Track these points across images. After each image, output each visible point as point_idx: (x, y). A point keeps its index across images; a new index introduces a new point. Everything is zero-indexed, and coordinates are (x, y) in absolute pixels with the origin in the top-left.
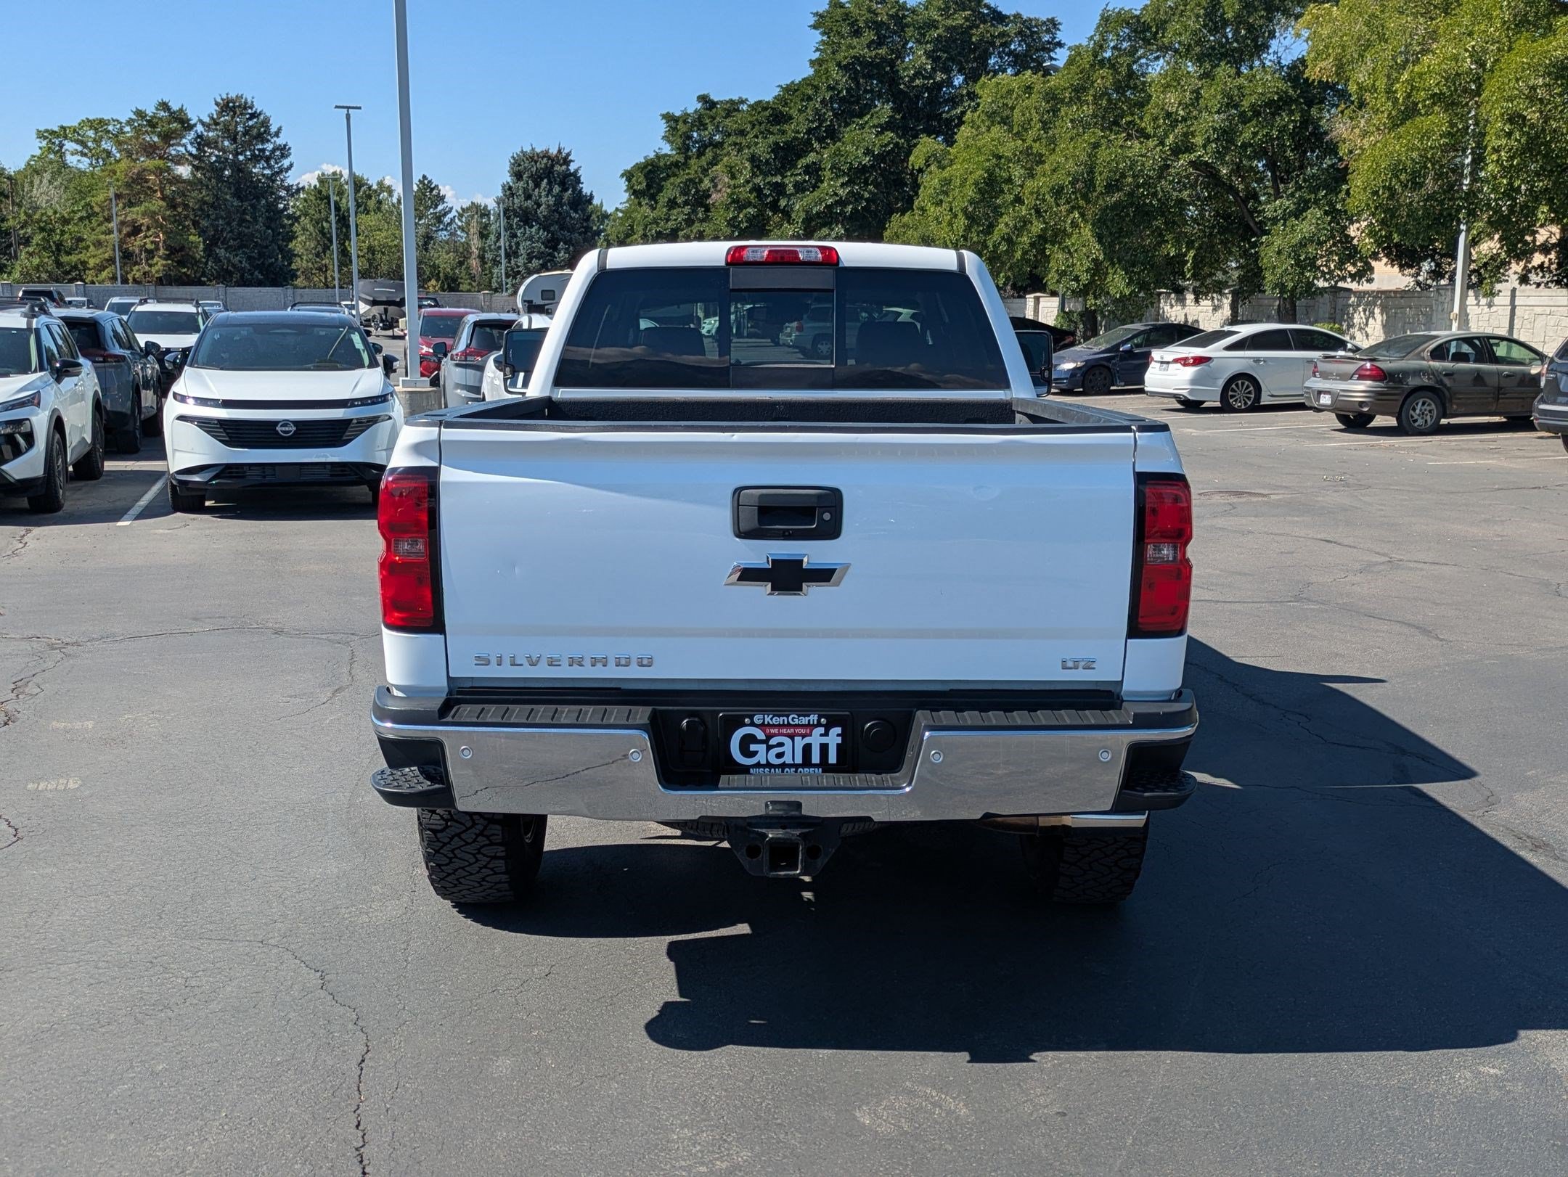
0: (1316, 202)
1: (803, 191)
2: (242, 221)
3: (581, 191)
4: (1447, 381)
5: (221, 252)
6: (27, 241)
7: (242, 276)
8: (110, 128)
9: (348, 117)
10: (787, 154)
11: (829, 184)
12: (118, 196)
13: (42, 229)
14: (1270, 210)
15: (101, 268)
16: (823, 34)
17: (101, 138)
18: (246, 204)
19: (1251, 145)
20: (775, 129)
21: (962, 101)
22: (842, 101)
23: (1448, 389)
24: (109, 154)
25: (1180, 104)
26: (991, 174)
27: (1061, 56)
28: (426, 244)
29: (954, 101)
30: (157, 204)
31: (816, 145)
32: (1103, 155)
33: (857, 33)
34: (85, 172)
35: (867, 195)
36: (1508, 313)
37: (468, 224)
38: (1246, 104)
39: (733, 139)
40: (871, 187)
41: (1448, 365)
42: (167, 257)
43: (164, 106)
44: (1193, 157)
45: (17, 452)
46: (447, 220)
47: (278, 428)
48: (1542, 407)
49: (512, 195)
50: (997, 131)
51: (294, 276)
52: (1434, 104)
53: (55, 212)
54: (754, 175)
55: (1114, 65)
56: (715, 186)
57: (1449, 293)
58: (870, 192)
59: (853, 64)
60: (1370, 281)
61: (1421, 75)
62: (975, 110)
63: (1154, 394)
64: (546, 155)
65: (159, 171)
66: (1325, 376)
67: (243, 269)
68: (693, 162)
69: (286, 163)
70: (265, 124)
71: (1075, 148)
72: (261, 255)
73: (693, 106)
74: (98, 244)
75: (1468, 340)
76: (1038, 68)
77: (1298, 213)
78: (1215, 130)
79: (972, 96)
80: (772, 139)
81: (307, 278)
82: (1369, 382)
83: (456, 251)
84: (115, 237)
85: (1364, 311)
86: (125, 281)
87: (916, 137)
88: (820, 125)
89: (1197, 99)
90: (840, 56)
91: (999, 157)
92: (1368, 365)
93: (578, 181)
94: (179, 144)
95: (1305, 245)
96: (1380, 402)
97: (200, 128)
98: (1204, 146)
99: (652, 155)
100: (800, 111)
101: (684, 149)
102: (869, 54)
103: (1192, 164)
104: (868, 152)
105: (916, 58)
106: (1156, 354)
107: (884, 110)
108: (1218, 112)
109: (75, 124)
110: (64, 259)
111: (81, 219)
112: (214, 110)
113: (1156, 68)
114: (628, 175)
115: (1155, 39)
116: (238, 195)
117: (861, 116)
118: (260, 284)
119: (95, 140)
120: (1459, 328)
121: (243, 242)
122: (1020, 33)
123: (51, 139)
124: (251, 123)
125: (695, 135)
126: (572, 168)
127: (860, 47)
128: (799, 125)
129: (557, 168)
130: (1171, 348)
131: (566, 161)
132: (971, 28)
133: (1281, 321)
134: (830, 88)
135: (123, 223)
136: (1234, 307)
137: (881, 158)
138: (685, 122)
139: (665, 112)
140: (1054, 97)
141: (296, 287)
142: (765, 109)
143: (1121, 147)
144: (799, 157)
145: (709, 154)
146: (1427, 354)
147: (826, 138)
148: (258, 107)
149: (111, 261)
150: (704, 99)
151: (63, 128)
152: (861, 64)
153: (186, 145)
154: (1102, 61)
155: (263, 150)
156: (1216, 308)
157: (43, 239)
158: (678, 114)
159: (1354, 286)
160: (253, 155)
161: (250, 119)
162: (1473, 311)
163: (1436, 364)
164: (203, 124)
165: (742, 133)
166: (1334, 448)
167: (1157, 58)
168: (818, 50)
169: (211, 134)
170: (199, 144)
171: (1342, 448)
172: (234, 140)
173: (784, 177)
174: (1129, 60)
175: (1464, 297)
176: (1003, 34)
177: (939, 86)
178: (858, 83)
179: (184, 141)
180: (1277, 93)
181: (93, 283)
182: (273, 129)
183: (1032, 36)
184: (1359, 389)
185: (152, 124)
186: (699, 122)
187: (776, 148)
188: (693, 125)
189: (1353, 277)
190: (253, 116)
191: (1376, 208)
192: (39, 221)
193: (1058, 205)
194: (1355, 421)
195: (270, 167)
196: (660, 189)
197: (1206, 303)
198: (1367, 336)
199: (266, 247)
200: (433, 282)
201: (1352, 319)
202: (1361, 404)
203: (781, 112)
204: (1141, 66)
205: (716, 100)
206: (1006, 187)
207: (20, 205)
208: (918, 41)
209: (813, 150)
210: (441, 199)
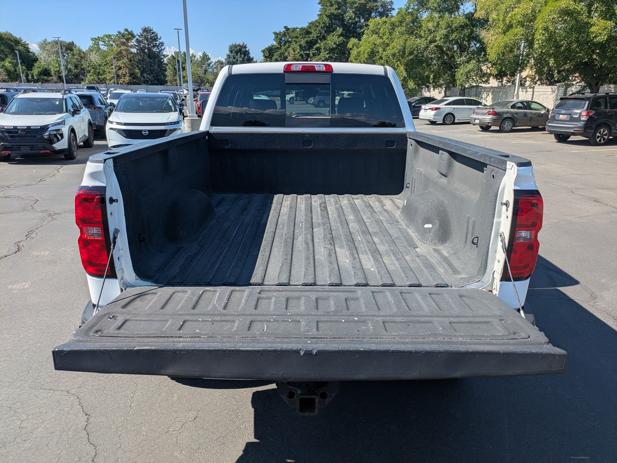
0: (474, 58)
1: (315, 56)
2: (151, 65)
3: (250, 56)
4: (515, 115)
5: (145, 75)
6: (89, 72)
7: (152, 82)
8: (112, 37)
9: (178, 32)
10: (311, 44)
11: (323, 54)
12: (114, 58)
13: (93, 68)
14: (458, 61)
15: (110, 80)
16: (322, 6)
17: (110, 40)
18: (151, 60)
19: (454, 40)
20: (307, 36)
21: (363, 27)
22: (327, 27)
23: (516, 118)
24: (112, 45)
25: (433, 26)
26: (372, 49)
27: (394, 13)
28: (205, 73)
29: (361, 27)
30: (125, 60)
31: (319, 41)
32: (408, 43)
33: (332, 5)
34: (105, 51)
35: (334, 57)
36: (532, 94)
37: (217, 66)
38: (453, 26)
39: (294, 39)
40: (336, 55)
41: (516, 110)
42: (130, 76)
43: (126, 30)
44: (436, 44)
45: (58, 140)
46: (211, 65)
47: (143, 132)
48: (549, 124)
49: (230, 57)
50: (375, 36)
51: (167, 82)
52: (518, 25)
53: (97, 63)
54: (301, 51)
55: (412, 14)
56: (289, 55)
57: (513, 87)
58: (335, 56)
59: (330, 15)
60: (489, 83)
61: (515, 15)
62: (368, 30)
63: (422, 119)
64: (239, 45)
65: (127, 50)
66: (477, 114)
67: (152, 80)
68: (282, 47)
69: (163, 48)
70: (156, 35)
71: (400, 41)
72: (157, 76)
73: (283, 30)
74: (109, 72)
75: (522, 103)
76: (387, 16)
77: (468, 62)
78: (443, 35)
79: (367, 25)
80: (306, 39)
81: (171, 83)
82: (491, 116)
83: (214, 75)
84: (114, 70)
85: (486, 93)
86: (118, 84)
87: (349, 39)
88: (320, 35)
89: (438, 25)
90: (326, 13)
91: (375, 45)
92: (491, 110)
93: (249, 53)
94: (131, 42)
95: (470, 72)
96: (494, 122)
97: (137, 37)
98: (440, 40)
99: (270, 45)
100: (314, 30)
101: (280, 43)
102: (335, 12)
103: (435, 46)
104: (335, 43)
105: (350, 14)
106: (423, 107)
107: (340, 30)
108: (445, 29)
109: (102, 36)
110: (100, 77)
111: (105, 65)
112: (141, 31)
113: (425, 15)
114: (263, 51)
115: (425, 5)
116: (149, 57)
117: (333, 32)
118: (157, 84)
119: (108, 41)
120: (516, 99)
121: (152, 72)
122: (382, 5)
123: (96, 40)
124: (152, 35)
125: (283, 39)
126: (247, 49)
127: (333, 10)
128: (314, 35)
129: (243, 49)
130: (427, 105)
131: (245, 47)
132: (366, 4)
133: (460, 96)
134: (323, 23)
135: (116, 66)
136: (445, 92)
137: (338, 45)
138: (280, 35)
139: (274, 32)
140: (394, 25)
141: (167, 85)
142: (304, 30)
143: (414, 41)
144: (314, 45)
145: (287, 44)
146: (510, 107)
147: (322, 39)
148: (154, 30)
149: (113, 77)
150: (286, 27)
151: (98, 37)
152: (333, 15)
153: (133, 42)
154: (409, 12)
155: (156, 44)
156: (440, 93)
157: (94, 71)
158: (278, 32)
159: (483, 85)
160: (153, 45)
161: (152, 34)
162: (520, 93)
163: (512, 110)
164: (138, 36)
165: (297, 37)
166: (480, 137)
167: (425, 12)
168: (320, 11)
169: (141, 39)
170: (137, 42)
171: (483, 137)
172: (147, 40)
173: (309, 51)
174: (417, 12)
175: (518, 89)
176: (376, 6)
177: (356, 22)
178: (332, 22)
179: (133, 41)
180: (463, 23)
181: (108, 84)
182: (159, 37)
183: (385, 6)
184: (488, 118)
185: (123, 36)
186: (284, 35)
187: (307, 42)
188: (282, 36)
189: (484, 82)
190: (153, 33)
191: (498, 59)
192: (92, 65)
193: (394, 59)
194: (485, 128)
195: (158, 49)
196: (273, 56)
197: (437, 91)
198: (487, 101)
199: (158, 73)
200: (208, 84)
201: (482, 96)
202: (489, 123)
203: (309, 31)
204: (420, 14)
205: (289, 28)
206: (377, 54)
207: (87, 61)
208: (350, 8)
209: (319, 43)
210: (209, 59)
